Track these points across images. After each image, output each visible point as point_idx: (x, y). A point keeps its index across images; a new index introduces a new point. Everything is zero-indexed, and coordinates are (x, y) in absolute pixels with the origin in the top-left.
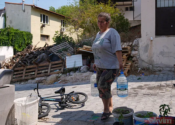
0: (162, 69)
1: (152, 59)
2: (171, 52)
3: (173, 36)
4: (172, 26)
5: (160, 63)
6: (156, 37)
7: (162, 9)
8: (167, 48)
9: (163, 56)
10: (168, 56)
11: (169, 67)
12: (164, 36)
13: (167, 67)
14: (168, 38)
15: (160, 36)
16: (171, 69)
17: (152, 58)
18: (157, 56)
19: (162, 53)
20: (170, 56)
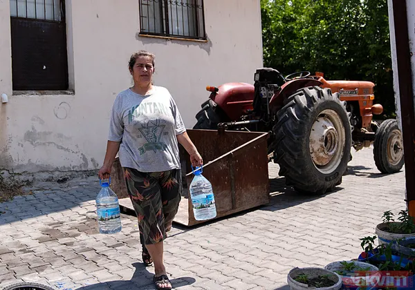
0: (30, 178)
1: (7, 153)
2: (50, 133)
3: (51, 91)
4: (45, 67)
5: (26, 162)
6: (13, 94)
7: (20, 21)
8: (42, 122)
9: (32, 144)
10: (44, 144)
11: (47, 171)
12: (34, 92)
13: (43, 172)
14: (41, 96)
15: (23, 92)
16: (51, 175)
17: (6, 150)
18: (19, 144)
19: (30, 136)
20: (49, 143)
